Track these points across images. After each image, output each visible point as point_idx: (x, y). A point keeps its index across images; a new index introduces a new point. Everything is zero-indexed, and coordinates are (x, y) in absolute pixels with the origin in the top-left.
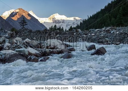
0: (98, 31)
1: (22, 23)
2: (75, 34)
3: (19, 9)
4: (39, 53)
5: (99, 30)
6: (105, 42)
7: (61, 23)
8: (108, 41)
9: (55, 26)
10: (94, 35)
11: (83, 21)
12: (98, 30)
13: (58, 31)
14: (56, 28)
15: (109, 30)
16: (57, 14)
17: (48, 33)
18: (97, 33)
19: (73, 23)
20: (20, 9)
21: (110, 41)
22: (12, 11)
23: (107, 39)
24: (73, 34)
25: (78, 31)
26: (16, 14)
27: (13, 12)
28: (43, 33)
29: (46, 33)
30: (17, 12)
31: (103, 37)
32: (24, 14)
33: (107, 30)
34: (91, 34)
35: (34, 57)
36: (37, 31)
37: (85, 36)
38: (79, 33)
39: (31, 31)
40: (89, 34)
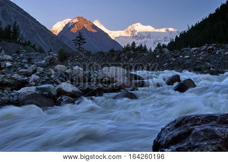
0: (195, 51)
1: (78, 41)
2: (158, 56)
3: (78, 18)
4: (79, 91)
5: (197, 50)
6: (205, 69)
7: (145, 38)
8: (210, 68)
9: (134, 44)
10: (188, 58)
11: (181, 34)
12: (195, 49)
13: (132, 52)
14: (135, 47)
15: (212, 49)
16: (139, 24)
17: (115, 55)
18: (193, 54)
19: (165, 38)
20: (80, 17)
21: (213, 68)
22: (68, 20)
23: (208, 63)
24: (155, 57)
25: (164, 52)
26: (73, 25)
27: (69, 23)
28: (109, 55)
29: (113, 55)
30: (75, 23)
31: (203, 60)
32: (86, 26)
33: (210, 49)
34: (184, 56)
35: (66, 99)
36: (99, 53)
37: (174, 59)
38: (165, 55)
39: (89, 54)
40: (181, 56)
